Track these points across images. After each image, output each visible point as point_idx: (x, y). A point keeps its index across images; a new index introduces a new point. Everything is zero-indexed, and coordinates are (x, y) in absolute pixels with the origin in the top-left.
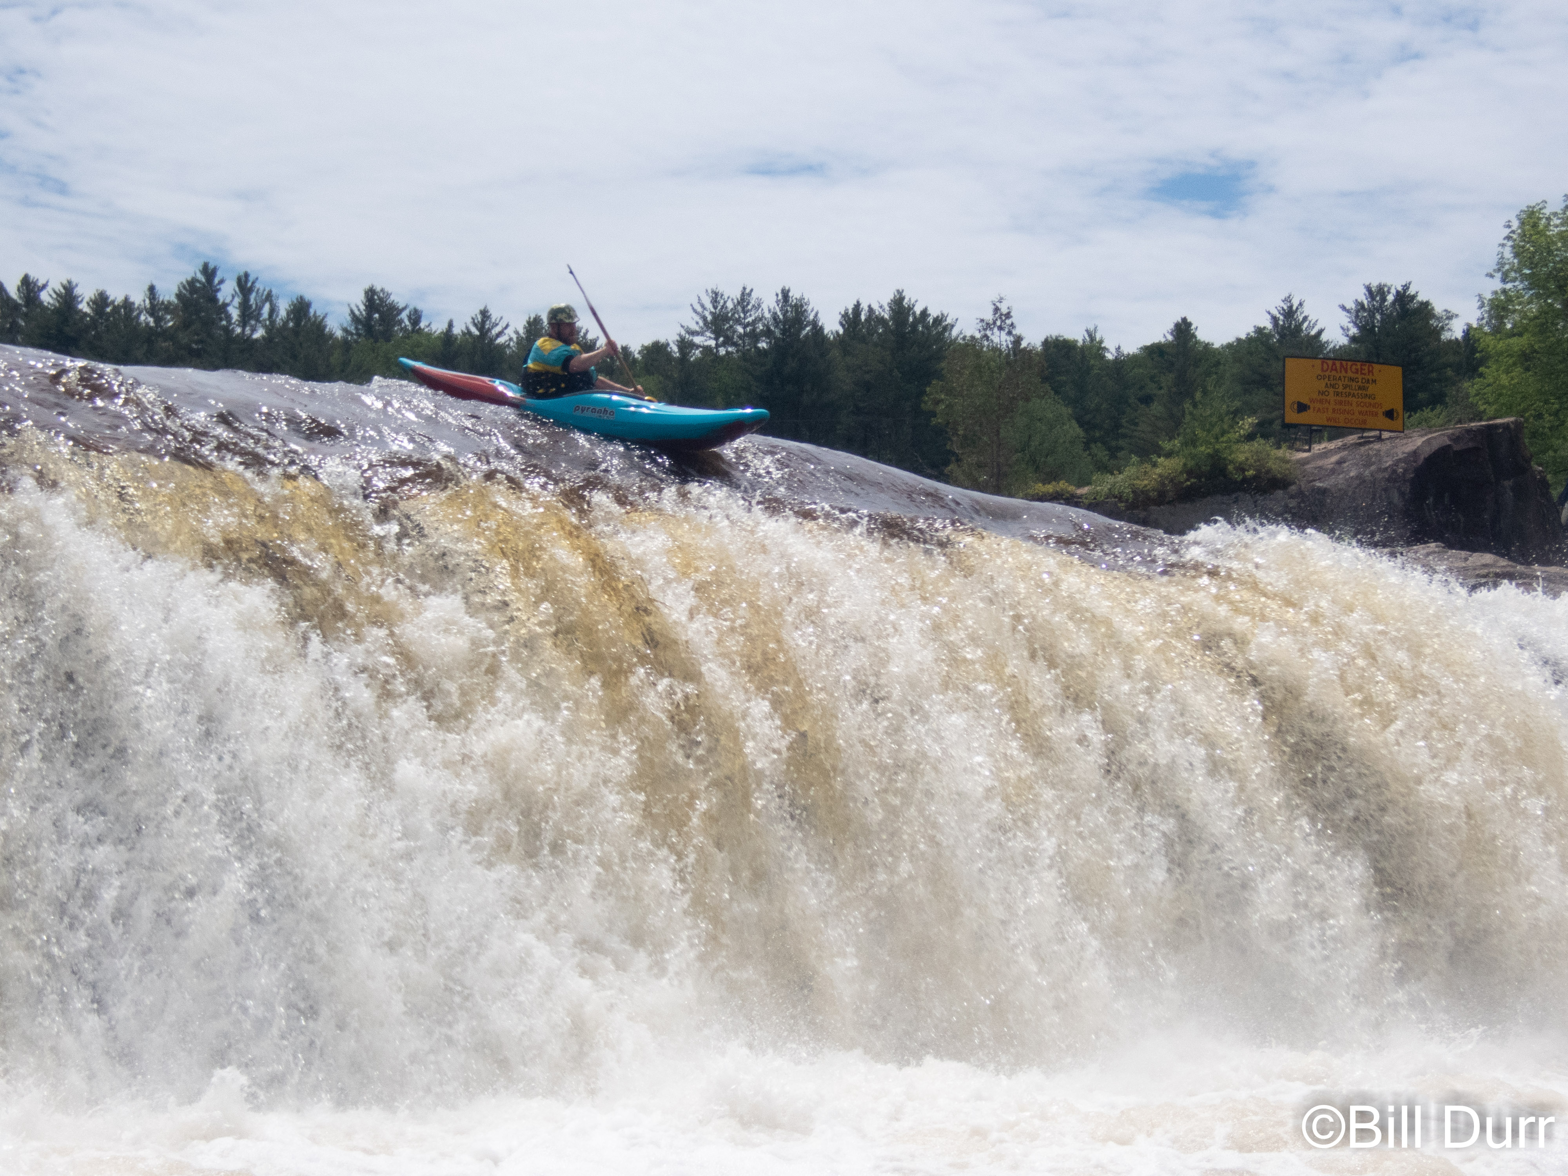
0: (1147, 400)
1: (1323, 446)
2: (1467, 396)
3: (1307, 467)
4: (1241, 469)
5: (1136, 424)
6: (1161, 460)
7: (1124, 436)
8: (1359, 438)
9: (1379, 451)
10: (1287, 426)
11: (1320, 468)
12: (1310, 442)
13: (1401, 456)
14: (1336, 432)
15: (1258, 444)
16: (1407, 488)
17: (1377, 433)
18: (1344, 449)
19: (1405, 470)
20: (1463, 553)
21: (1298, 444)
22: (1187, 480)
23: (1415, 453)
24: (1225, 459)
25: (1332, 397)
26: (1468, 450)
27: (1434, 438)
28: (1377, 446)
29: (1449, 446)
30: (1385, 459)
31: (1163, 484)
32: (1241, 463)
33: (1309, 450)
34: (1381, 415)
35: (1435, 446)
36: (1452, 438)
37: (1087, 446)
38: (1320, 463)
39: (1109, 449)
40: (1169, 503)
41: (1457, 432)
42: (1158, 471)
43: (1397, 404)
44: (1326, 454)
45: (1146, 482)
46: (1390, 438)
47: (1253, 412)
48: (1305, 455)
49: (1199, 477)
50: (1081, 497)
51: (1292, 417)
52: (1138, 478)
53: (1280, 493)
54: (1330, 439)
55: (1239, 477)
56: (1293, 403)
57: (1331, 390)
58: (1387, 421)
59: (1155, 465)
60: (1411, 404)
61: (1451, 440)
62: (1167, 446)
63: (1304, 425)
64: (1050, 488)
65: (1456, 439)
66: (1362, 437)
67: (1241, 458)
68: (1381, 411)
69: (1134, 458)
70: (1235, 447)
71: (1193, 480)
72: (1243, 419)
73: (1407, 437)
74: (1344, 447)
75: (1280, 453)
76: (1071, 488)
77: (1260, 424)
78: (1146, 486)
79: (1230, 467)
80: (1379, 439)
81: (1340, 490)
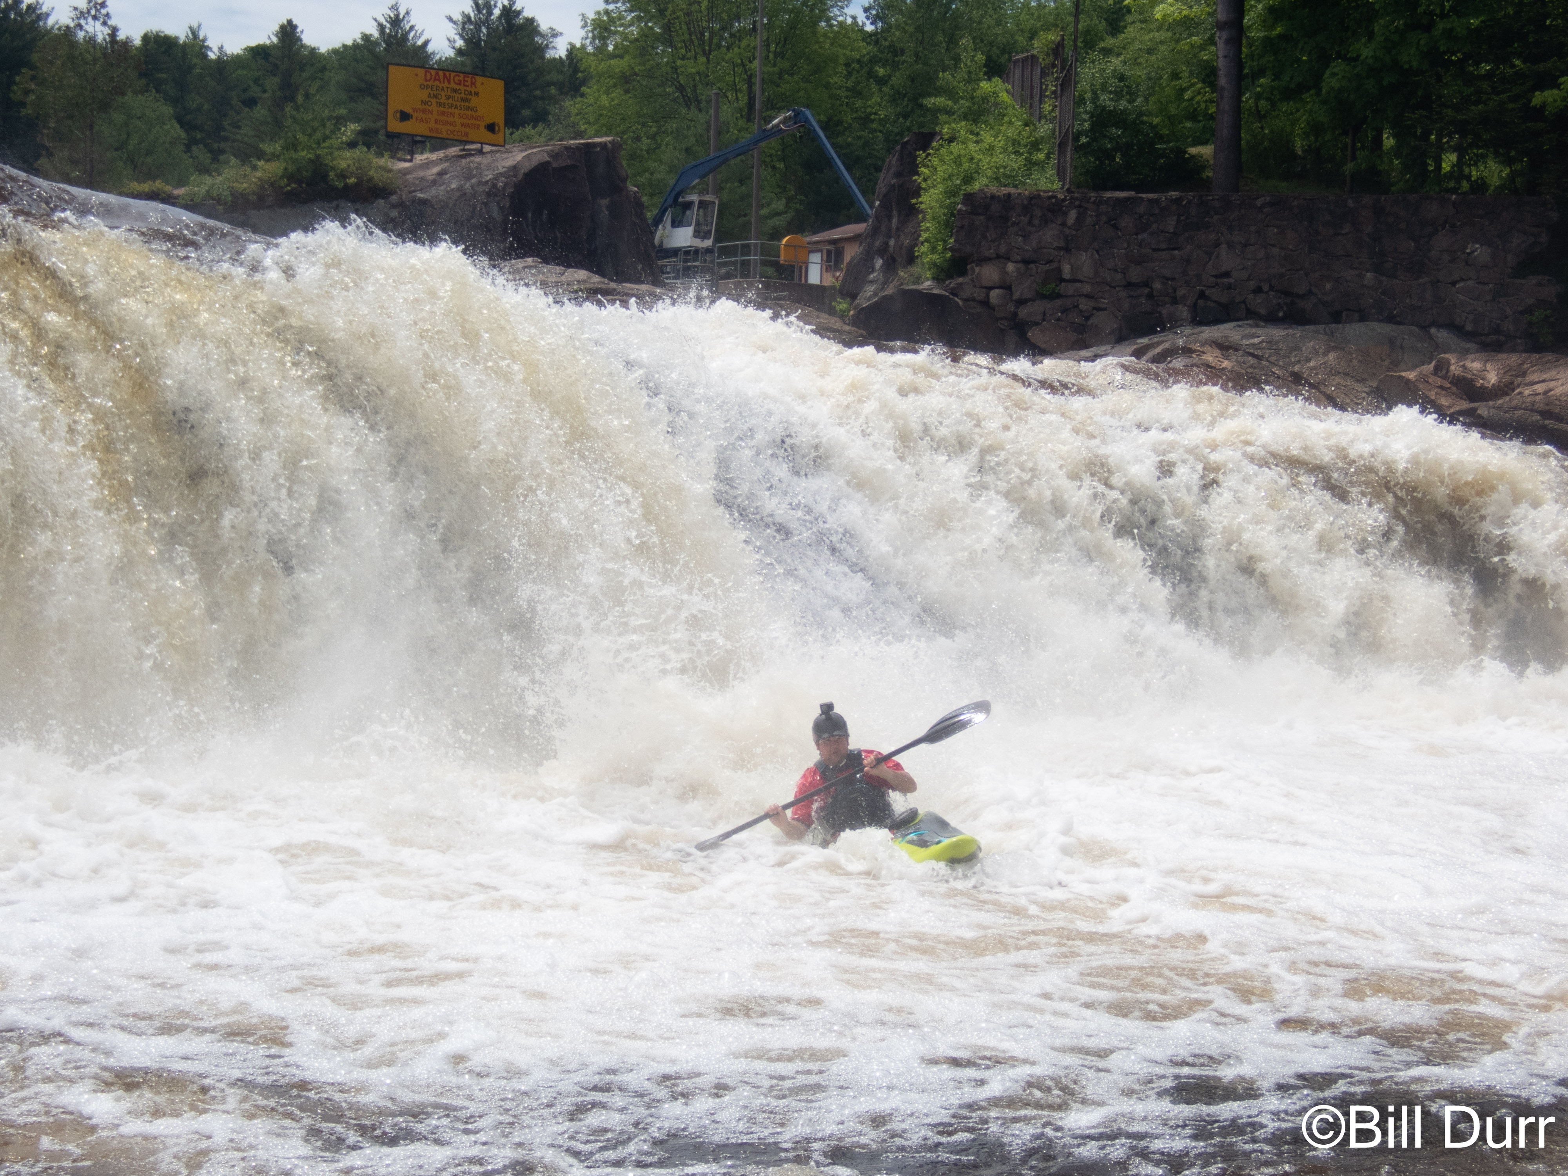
0: (251, 103)
1: (425, 156)
2: (569, 115)
3: (409, 177)
4: (342, 176)
5: (239, 128)
6: (261, 163)
7: (226, 139)
8: (461, 150)
9: (480, 164)
10: (391, 136)
11: (422, 178)
12: (412, 153)
13: (501, 170)
14: (439, 143)
15: (359, 152)
16: (506, 203)
17: (478, 146)
18: (446, 161)
19: (506, 184)
20: (559, 269)
21: (400, 154)
22: (288, 185)
23: (515, 168)
24: (326, 165)
25: (434, 108)
26: (566, 168)
27: (535, 154)
28: (478, 159)
29: (548, 162)
30: (486, 173)
31: (262, 188)
32: (342, 171)
33: (411, 161)
34: (482, 129)
35: (535, 162)
36: (551, 154)
37: (188, 149)
38: (421, 173)
39: (211, 151)
40: (269, 207)
41: (556, 149)
42: (259, 174)
43: (500, 120)
44: (427, 165)
45: (245, 185)
46: (491, 152)
47: (358, 120)
48: (407, 165)
49: (300, 182)
50: (178, 197)
51: (395, 125)
52: (237, 181)
53: (381, 202)
54: (434, 149)
55: (339, 184)
56: (396, 112)
57: (434, 101)
58: (489, 136)
59: (255, 168)
60: (513, 120)
61: (550, 156)
62: (267, 148)
63: (408, 135)
64: (146, 187)
65: (555, 156)
66: (464, 150)
67: (343, 165)
68: (482, 124)
69: (233, 161)
70: (336, 153)
71: (294, 185)
72: (345, 126)
73: (507, 151)
74: (446, 159)
75: (382, 162)
76: (168, 188)
77: (362, 133)
78: (245, 189)
79: (332, 175)
80: (480, 152)
81: (440, 201)
